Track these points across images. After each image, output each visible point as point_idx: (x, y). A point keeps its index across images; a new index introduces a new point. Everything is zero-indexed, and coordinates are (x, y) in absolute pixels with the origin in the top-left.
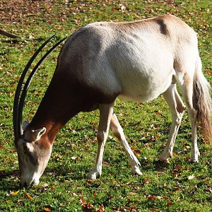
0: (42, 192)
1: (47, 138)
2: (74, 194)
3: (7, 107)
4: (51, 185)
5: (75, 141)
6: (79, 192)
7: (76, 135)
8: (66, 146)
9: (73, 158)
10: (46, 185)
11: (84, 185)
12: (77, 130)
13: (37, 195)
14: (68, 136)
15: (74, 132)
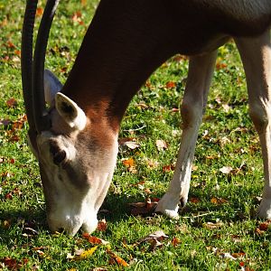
0: (151, 249)
1: (104, 122)
2: (228, 255)
3: (66, 49)
4: (172, 233)
5: (228, 131)
6: (239, 250)
7: (230, 116)
8: (207, 143)
9: (225, 170)
10: (160, 233)
11: (251, 233)
12: (233, 105)
13: (140, 257)
14: (211, 119)
15: (226, 109)
